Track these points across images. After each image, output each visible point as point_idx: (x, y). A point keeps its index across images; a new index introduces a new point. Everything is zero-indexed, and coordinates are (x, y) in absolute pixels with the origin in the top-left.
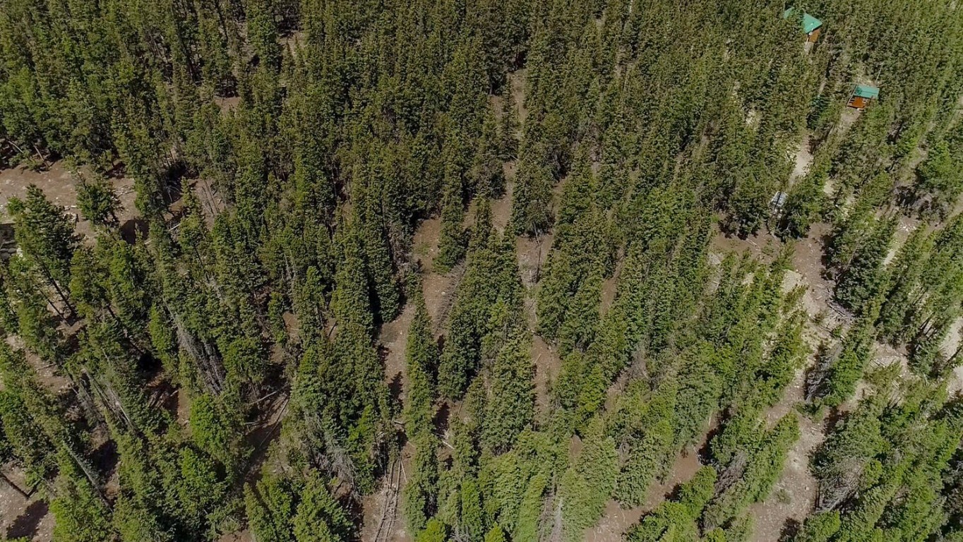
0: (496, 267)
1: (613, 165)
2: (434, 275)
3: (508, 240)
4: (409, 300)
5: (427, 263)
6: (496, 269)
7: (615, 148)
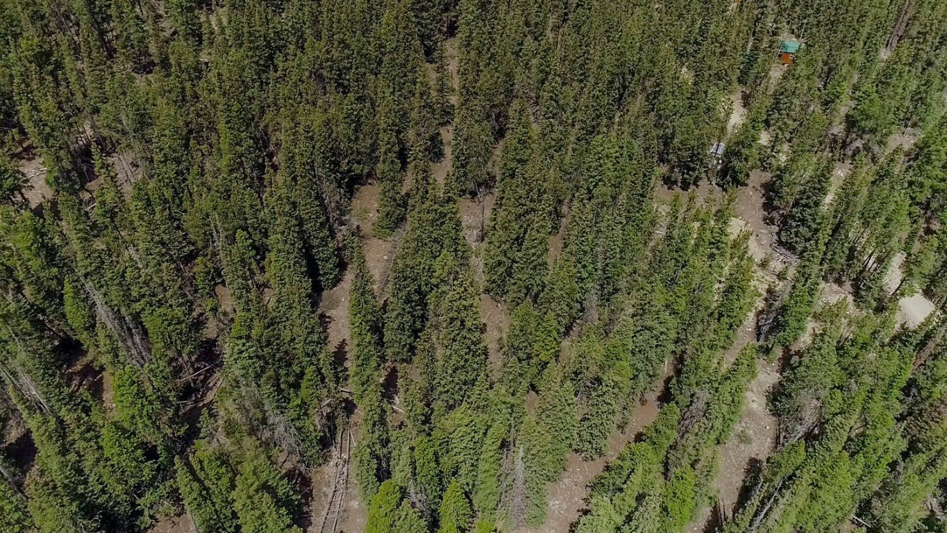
0: (437, 220)
1: (551, 120)
2: (375, 240)
3: (449, 192)
4: (350, 266)
5: (367, 228)
6: (438, 223)
7: (553, 102)
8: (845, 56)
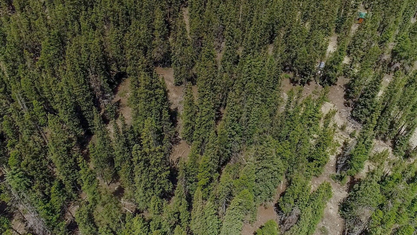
1: (230, 46)
2: (128, 108)
4: (111, 122)
5: (124, 101)
6: (149, 100)
8: (393, 19)
